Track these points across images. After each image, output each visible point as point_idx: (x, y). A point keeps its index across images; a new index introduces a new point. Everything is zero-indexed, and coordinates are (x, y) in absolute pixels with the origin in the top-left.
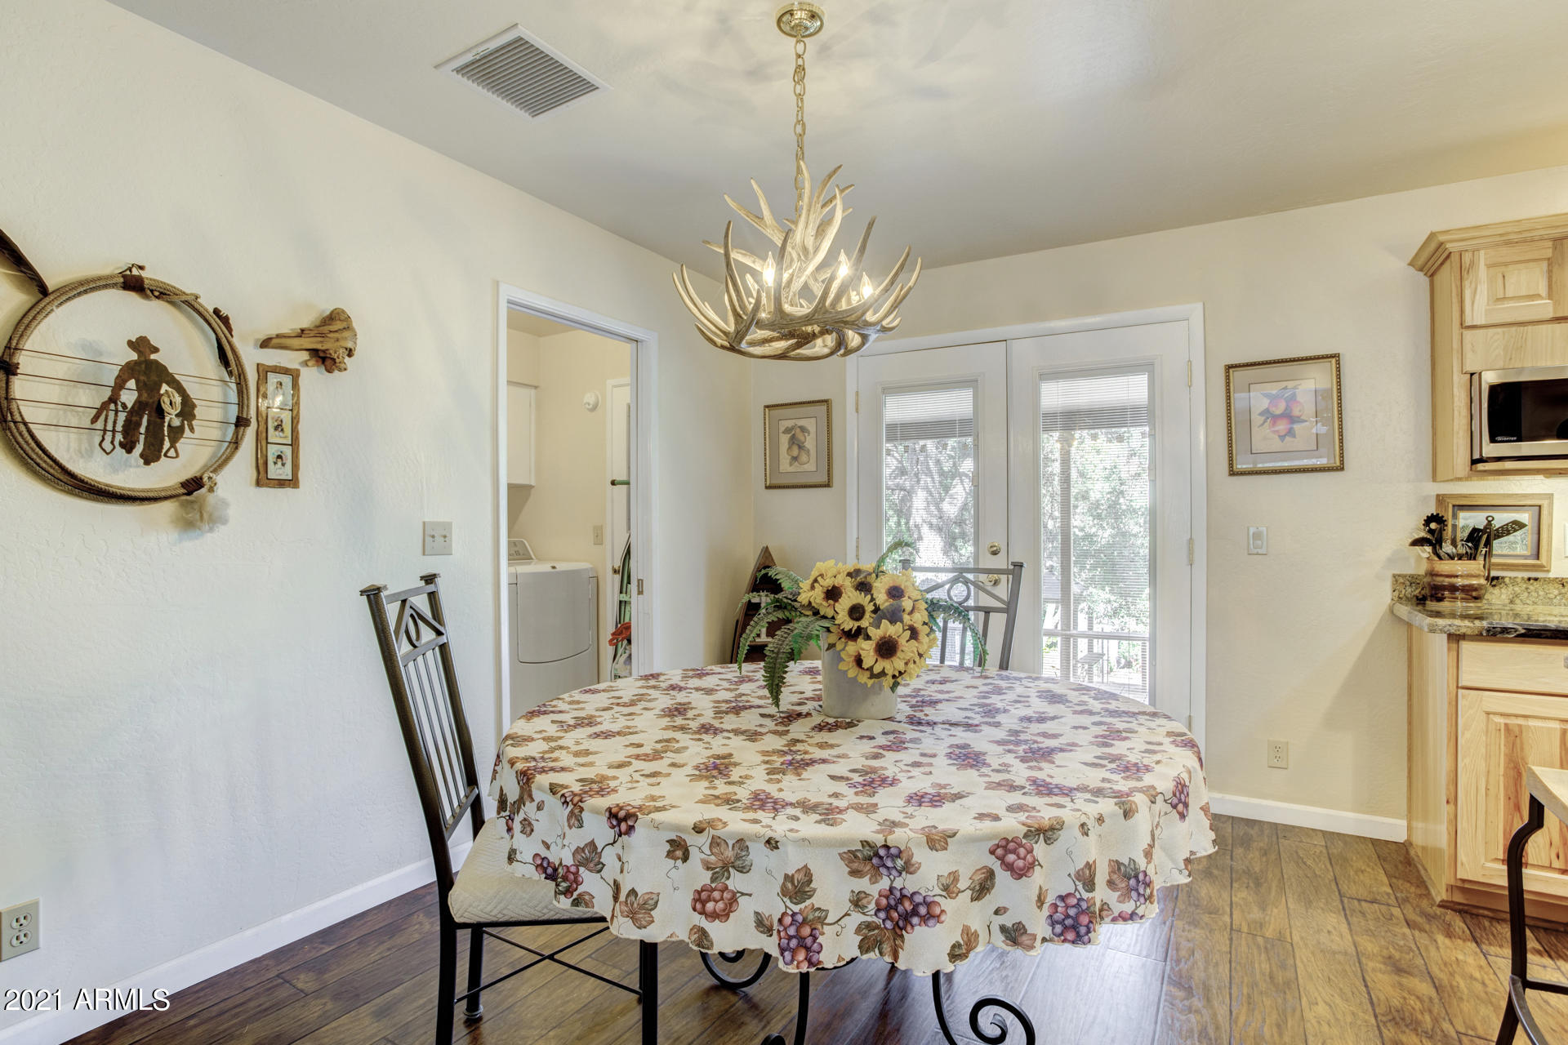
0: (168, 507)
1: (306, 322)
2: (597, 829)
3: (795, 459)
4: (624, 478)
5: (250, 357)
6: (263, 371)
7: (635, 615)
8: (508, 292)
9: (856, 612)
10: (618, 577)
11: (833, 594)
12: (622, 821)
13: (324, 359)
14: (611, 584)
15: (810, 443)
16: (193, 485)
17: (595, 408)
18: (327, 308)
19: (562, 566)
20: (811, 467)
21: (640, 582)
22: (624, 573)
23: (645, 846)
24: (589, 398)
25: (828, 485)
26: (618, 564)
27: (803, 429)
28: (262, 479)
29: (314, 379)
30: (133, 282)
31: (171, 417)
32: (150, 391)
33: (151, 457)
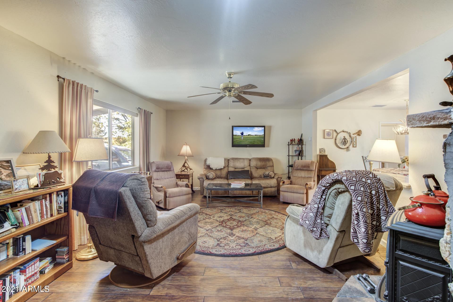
0: (346, 149)
8: (381, 123)
13: (359, 135)
16: (348, 147)
28: (353, 147)
29: (358, 137)
30: (343, 131)
31: (346, 142)
32: (345, 140)
33: (345, 145)
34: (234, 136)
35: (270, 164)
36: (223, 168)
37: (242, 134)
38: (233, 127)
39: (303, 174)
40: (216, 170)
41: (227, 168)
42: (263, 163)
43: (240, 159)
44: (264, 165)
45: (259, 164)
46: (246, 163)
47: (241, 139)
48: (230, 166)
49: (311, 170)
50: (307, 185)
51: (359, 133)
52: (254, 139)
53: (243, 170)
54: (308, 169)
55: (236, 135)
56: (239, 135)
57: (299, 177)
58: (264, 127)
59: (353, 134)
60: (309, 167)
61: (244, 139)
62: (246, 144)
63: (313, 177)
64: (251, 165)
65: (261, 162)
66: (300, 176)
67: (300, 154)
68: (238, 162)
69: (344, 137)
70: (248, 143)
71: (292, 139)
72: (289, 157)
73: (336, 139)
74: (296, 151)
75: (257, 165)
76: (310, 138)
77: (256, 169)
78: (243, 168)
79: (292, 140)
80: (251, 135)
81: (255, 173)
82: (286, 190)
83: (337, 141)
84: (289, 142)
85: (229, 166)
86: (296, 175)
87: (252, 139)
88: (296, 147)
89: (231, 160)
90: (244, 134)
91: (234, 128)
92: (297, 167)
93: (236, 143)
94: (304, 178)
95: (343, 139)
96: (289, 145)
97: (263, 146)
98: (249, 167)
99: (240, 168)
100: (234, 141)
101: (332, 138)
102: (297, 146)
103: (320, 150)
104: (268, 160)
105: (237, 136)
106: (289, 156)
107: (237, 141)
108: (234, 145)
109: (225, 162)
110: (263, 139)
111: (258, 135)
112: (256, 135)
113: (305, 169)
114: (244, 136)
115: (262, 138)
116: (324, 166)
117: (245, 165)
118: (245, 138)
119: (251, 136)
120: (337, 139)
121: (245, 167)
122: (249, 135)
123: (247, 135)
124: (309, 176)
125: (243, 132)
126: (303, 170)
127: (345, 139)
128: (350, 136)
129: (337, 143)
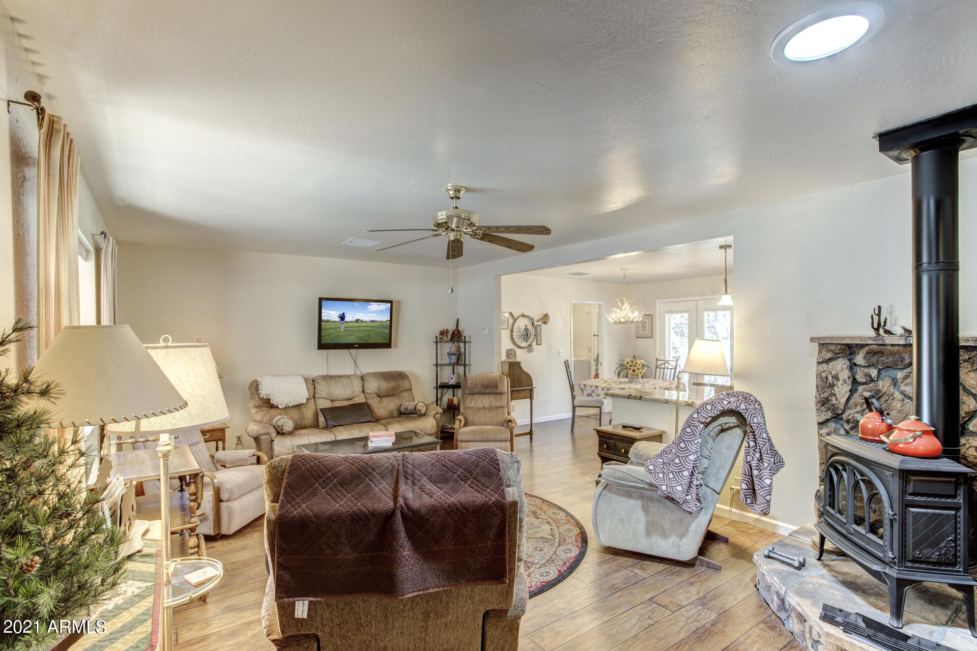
0: (526, 349)
1: (542, 317)
2: (594, 388)
3: (643, 330)
4: (597, 334)
5: (536, 324)
6: (537, 326)
7: (600, 372)
8: (573, 302)
9: (630, 366)
10: (595, 362)
11: (628, 363)
12: (597, 387)
13: (545, 323)
14: (593, 364)
15: (647, 326)
16: (530, 345)
17: (588, 313)
18: (545, 313)
19: (580, 359)
20: (647, 332)
21: (601, 363)
22: (597, 360)
23: (600, 389)
24: (587, 311)
25: (652, 337)
26: (595, 358)
27: (645, 322)
28: (537, 344)
29: (543, 326)
30: (524, 316)
31: (529, 336)
32: (526, 332)
33: (526, 342)
34: (323, 323)
35: (406, 384)
36: (305, 401)
37: (342, 317)
38: (321, 300)
39: (486, 401)
40: (287, 408)
41: (313, 400)
42: (392, 384)
43: (340, 377)
44: (394, 389)
45: (384, 385)
46: (357, 385)
47: (338, 330)
48: (320, 396)
49: (501, 394)
50: (510, 423)
51: (545, 319)
52: (367, 330)
53: (351, 402)
54: (494, 391)
55: (328, 321)
56: (334, 322)
57: (480, 409)
58: (391, 302)
59: (538, 321)
60: (497, 387)
61: (347, 331)
62: (351, 342)
63: (505, 405)
64: (368, 390)
65: (387, 381)
66: (481, 406)
67: (459, 359)
68: (339, 384)
69: (526, 326)
70: (356, 341)
71: (444, 330)
72: (437, 367)
73: (512, 331)
74: (450, 354)
75: (379, 389)
76: (487, 329)
77: (379, 399)
78: (350, 399)
79: (442, 333)
80: (362, 321)
81: (379, 408)
82: (472, 439)
83: (514, 333)
84: (437, 337)
85: (317, 395)
86: (473, 405)
87: (364, 330)
88: (448, 347)
89: (320, 381)
90: (347, 319)
91: (323, 302)
92: (474, 389)
93: (326, 340)
94: (490, 408)
95: (525, 329)
96: (437, 343)
97: (388, 345)
98: (362, 396)
99: (344, 398)
100: (323, 334)
101: (507, 327)
102: (451, 344)
103: (507, 352)
104: (400, 376)
105: (331, 322)
106: (437, 365)
107: (329, 335)
108: (322, 346)
109: (309, 387)
110: (387, 331)
111: (378, 322)
112: (372, 321)
113: (488, 391)
114: (347, 322)
115: (384, 327)
116: (516, 383)
117: (354, 391)
118: (348, 329)
119: (363, 324)
120: (514, 330)
121: (355, 395)
122: (357, 321)
123: (354, 320)
124: (499, 404)
125: (344, 314)
126: (485, 394)
127: (526, 329)
128: (533, 325)
129: (514, 337)
